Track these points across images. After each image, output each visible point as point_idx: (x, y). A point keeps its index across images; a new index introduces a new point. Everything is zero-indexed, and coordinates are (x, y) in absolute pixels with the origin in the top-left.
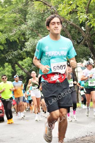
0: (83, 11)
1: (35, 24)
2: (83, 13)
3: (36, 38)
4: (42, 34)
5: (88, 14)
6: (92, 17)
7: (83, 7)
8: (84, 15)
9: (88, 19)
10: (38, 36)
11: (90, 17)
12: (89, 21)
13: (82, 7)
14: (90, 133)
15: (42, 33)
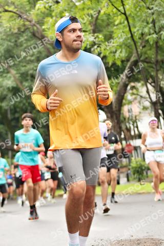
0: (87, 30)
1: (3, 52)
2: (87, 33)
3: (6, 76)
4: (15, 69)
5: (96, 35)
6: (103, 40)
7: (88, 23)
8: (88, 36)
9: (96, 42)
10: (8, 72)
11: (100, 40)
12: (98, 47)
13: (85, 22)
14: (99, 241)
15: (16, 67)
